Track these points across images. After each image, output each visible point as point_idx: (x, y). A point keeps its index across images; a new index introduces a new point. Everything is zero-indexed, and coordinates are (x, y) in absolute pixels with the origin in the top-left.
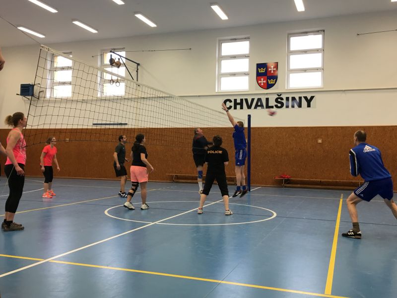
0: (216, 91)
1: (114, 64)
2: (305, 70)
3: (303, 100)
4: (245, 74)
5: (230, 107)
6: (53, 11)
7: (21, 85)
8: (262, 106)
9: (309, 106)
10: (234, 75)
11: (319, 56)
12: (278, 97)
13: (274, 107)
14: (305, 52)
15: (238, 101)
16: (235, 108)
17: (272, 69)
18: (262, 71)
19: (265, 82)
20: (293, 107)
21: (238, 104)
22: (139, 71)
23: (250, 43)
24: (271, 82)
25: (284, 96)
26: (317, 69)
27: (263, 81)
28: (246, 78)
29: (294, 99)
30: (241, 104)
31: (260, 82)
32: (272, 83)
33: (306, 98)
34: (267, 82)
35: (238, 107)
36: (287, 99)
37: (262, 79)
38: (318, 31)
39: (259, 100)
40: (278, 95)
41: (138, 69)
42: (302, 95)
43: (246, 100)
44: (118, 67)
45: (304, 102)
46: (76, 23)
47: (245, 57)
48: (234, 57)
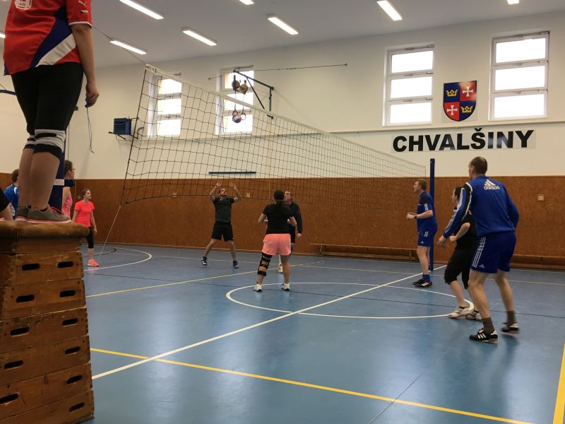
1: (239, 89)
2: (519, 92)
3: (515, 135)
4: (427, 99)
5: (404, 148)
6: (157, 17)
7: (115, 119)
8: (451, 145)
9: (524, 145)
10: (410, 100)
11: (541, 70)
12: (475, 132)
13: (470, 147)
14: (519, 64)
15: (416, 139)
16: (411, 149)
17: (468, 91)
18: (452, 94)
19: (456, 110)
20: (499, 146)
21: (416, 143)
22: (272, 97)
23: (434, 53)
24: (465, 110)
25: (485, 132)
26: (537, 91)
27: (453, 109)
28: (428, 105)
29: (500, 135)
30: (420, 143)
31: (448, 110)
32: (467, 111)
33: (519, 133)
34: (460, 110)
35: (416, 147)
36: (491, 135)
37: (452, 106)
38: (540, 33)
39: (447, 137)
40: (476, 130)
41: (271, 95)
42: (514, 129)
43: (428, 137)
44: (244, 93)
45: (517, 140)
46: (188, 33)
47: (427, 73)
48: (410, 75)
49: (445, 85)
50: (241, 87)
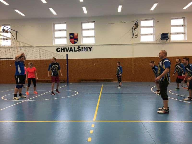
0: (53, 44)
2: (88, 37)
3: (88, 48)
4: (65, 37)
5: (59, 51)
8: (72, 50)
9: (90, 50)
10: (60, 38)
11: (93, 31)
12: (78, 47)
13: (77, 51)
14: (88, 29)
15: (63, 49)
16: (61, 51)
17: (76, 36)
18: (72, 36)
19: (73, 41)
20: (84, 51)
21: (63, 50)
23: (67, 25)
24: (75, 41)
26: (93, 37)
27: (72, 41)
28: (66, 39)
29: (84, 48)
31: (71, 41)
32: (76, 41)
35: (63, 51)
36: (82, 48)
37: (72, 40)
38: (93, 22)
39: (71, 48)
41: (17, 34)
42: (88, 46)
43: (66, 48)
44: (7, 33)
45: (89, 49)
47: (65, 30)
48: (60, 30)
49: (70, 34)
50: (5, 31)
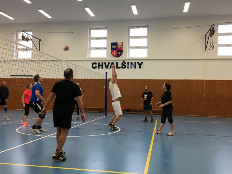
0: (88, 58)
2: (138, 48)
3: (137, 64)
4: (105, 48)
5: (96, 67)
9: (140, 67)
10: (98, 48)
11: (146, 40)
12: (123, 62)
13: (121, 68)
14: (138, 37)
15: (101, 64)
16: (99, 68)
17: (120, 46)
18: (114, 47)
19: (116, 53)
20: (131, 68)
23: (107, 31)
25: (126, 62)
26: (144, 47)
28: (105, 51)
29: (132, 63)
30: (102, 66)
31: (113, 53)
32: (120, 54)
34: (117, 53)
36: (128, 63)
37: (114, 52)
38: (145, 26)
39: (113, 63)
41: (40, 43)
42: (136, 62)
43: (105, 63)
44: (28, 41)
45: (137, 66)
47: (104, 38)
48: (98, 38)
50: (26, 39)
